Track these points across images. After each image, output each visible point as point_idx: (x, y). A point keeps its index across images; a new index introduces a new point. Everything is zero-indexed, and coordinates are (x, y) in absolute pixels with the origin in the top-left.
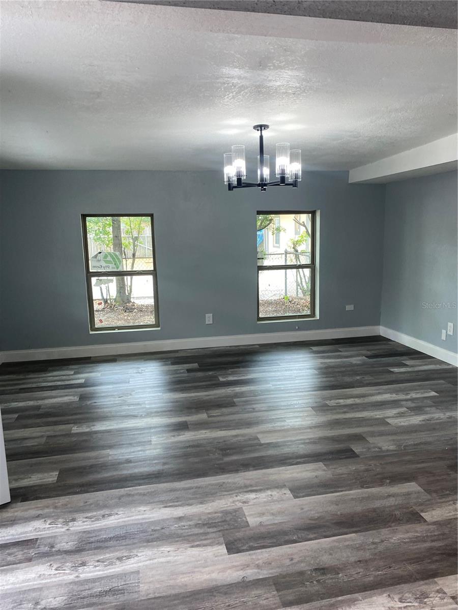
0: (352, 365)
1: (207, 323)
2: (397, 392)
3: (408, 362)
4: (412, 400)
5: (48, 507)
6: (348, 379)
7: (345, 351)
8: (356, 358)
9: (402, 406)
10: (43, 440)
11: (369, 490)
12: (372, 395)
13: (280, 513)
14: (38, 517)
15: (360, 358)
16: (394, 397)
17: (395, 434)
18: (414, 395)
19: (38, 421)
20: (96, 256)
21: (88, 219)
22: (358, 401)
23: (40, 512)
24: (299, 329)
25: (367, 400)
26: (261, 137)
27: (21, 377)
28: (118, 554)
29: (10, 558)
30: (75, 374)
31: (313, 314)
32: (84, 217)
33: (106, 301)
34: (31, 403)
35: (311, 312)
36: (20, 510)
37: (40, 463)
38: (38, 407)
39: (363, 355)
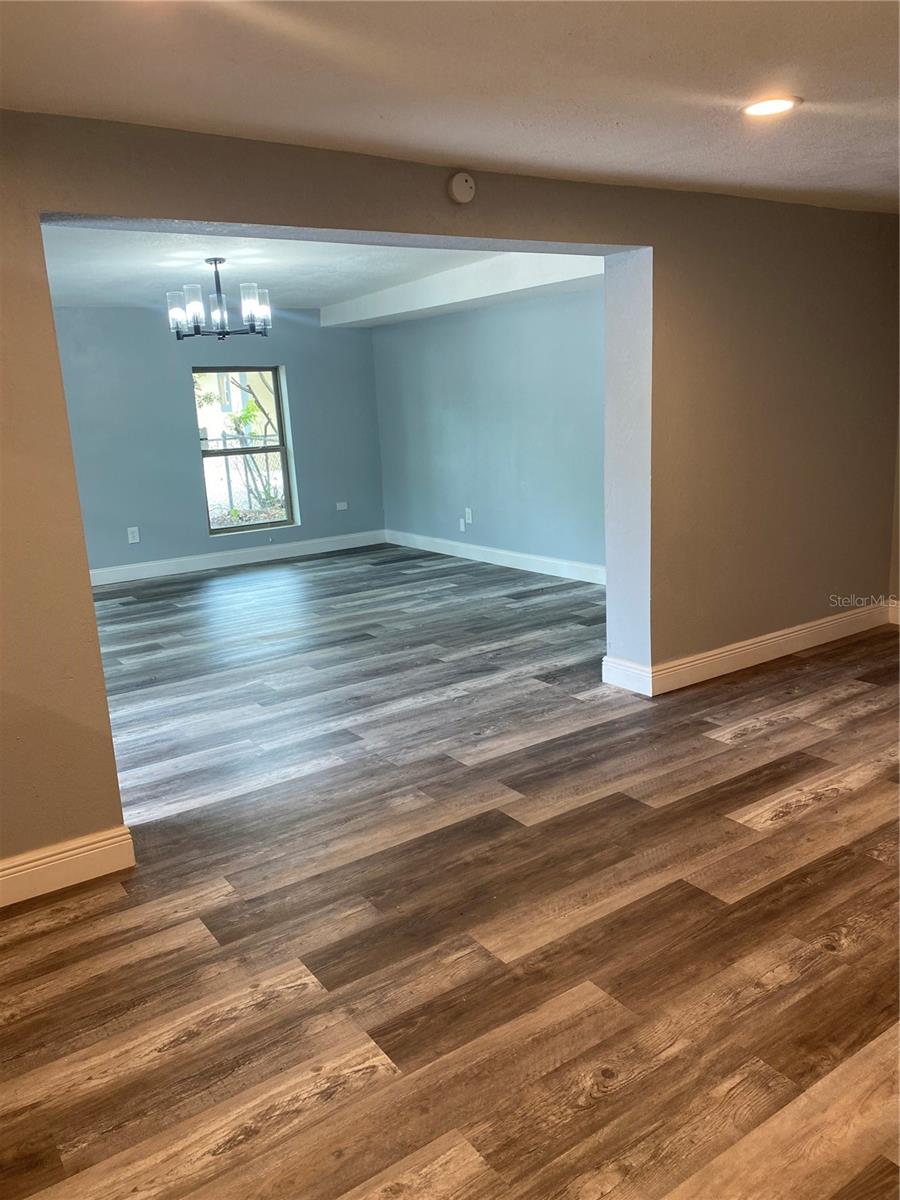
0: (354, 574)
1: (130, 542)
2: (412, 589)
3: (423, 564)
4: (428, 593)
6: (352, 586)
8: (359, 567)
9: (419, 599)
12: (385, 594)
15: (364, 566)
16: (409, 593)
17: (413, 618)
18: (431, 589)
22: (367, 601)
24: (275, 542)
25: (377, 599)
26: (217, 273)
31: (291, 519)
35: (287, 517)
39: (366, 564)
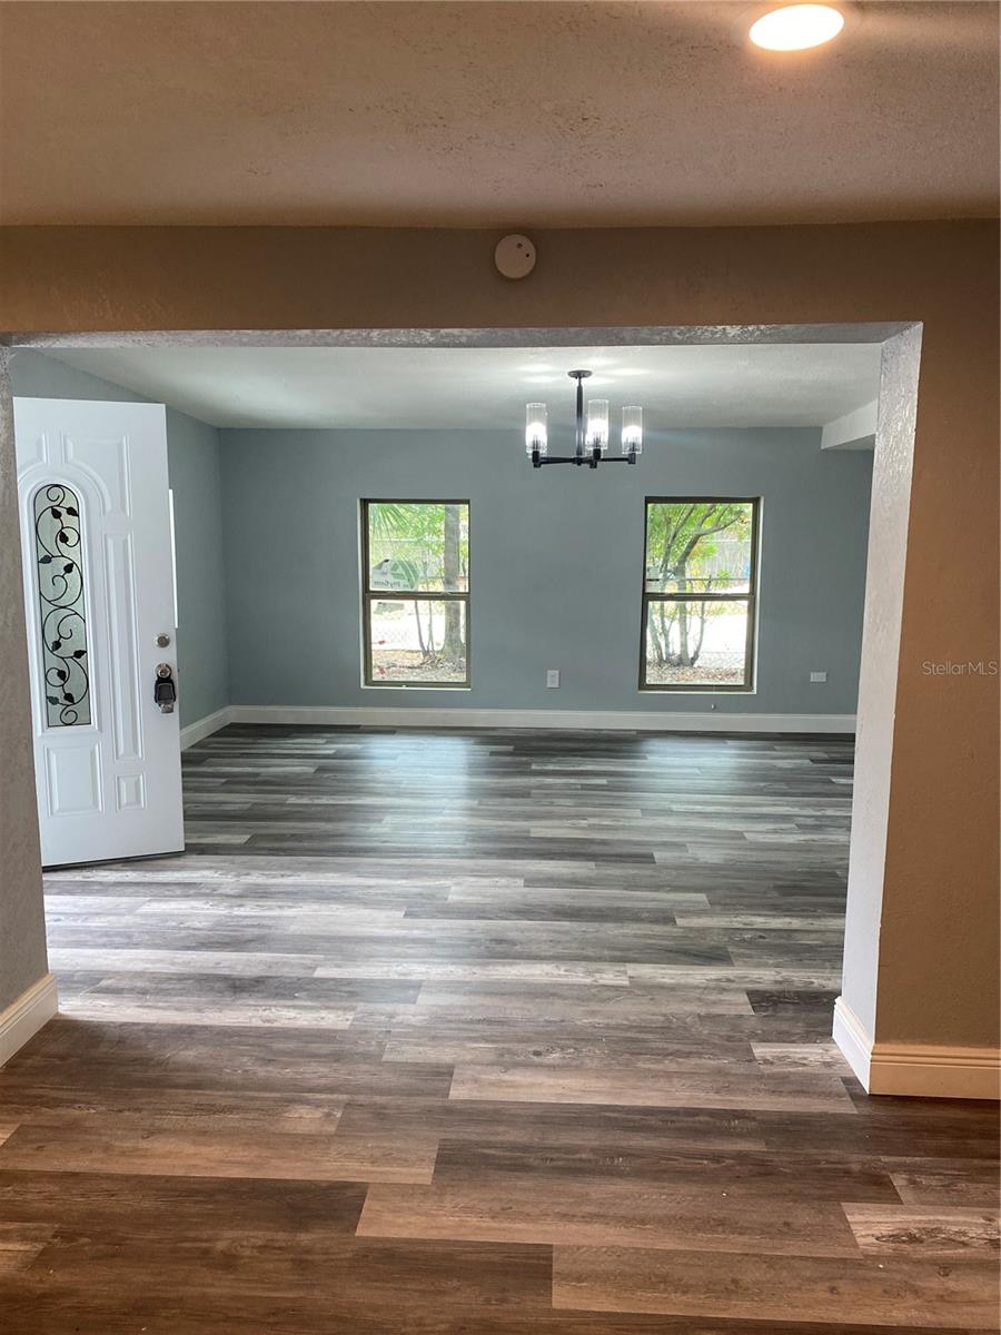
1: (549, 686)
5: (224, 862)
7: (780, 750)
9: (789, 822)
10: (249, 806)
11: (633, 893)
13: (494, 896)
14: (211, 868)
19: (251, 788)
20: (380, 566)
21: (372, 507)
23: (213, 865)
24: (716, 710)
26: (580, 389)
27: (250, 741)
28: (280, 904)
29: (167, 893)
30: (326, 743)
31: (749, 685)
32: (365, 502)
33: (426, 653)
34: (250, 770)
35: (746, 681)
36: (192, 860)
37: (233, 827)
38: (257, 775)
